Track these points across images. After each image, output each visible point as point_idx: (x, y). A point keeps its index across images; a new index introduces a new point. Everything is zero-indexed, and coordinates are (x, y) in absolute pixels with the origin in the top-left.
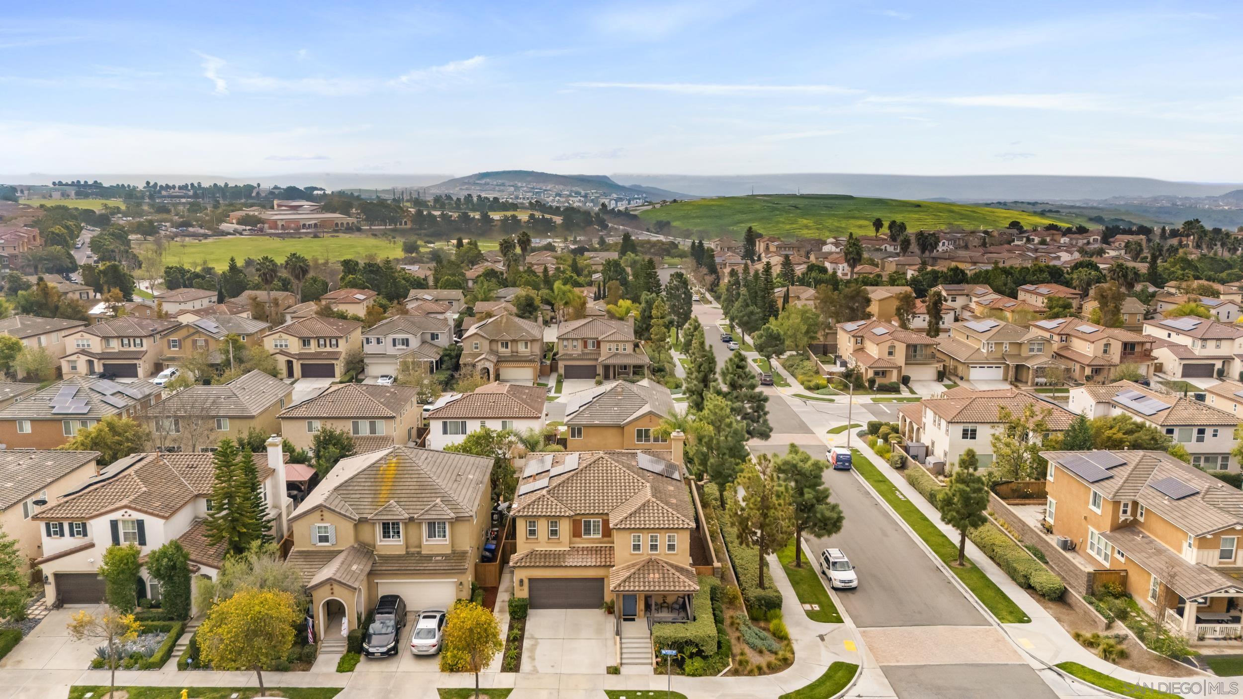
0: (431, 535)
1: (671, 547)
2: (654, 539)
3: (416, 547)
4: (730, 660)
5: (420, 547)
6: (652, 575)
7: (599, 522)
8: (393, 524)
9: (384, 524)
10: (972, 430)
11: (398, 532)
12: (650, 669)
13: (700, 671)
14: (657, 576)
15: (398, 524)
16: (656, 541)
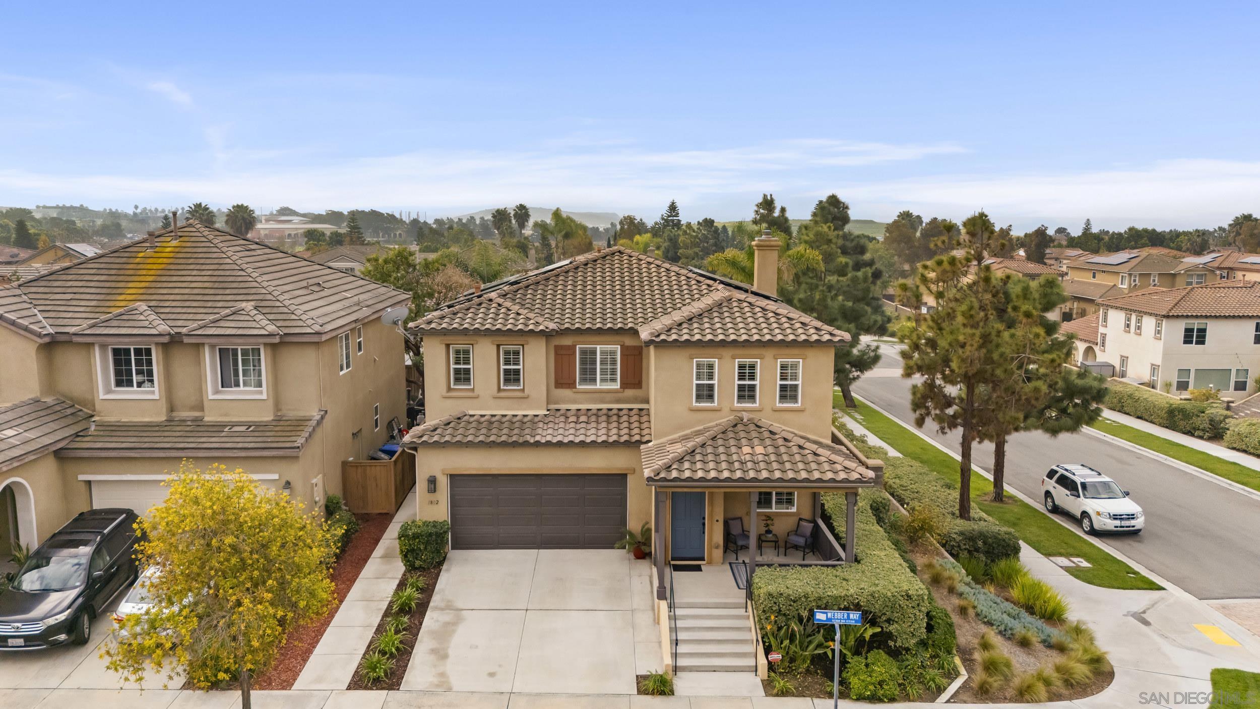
0: (228, 380)
1: (788, 393)
2: (747, 372)
3: (193, 408)
4: (957, 661)
5: (202, 408)
6: (746, 450)
7: (613, 353)
8: (138, 352)
9: (116, 352)
10: (1199, 330)
11: (150, 373)
12: (752, 684)
13: (891, 688)
14: (759, 449)
15: (148, 352)
16: (752, 377)
